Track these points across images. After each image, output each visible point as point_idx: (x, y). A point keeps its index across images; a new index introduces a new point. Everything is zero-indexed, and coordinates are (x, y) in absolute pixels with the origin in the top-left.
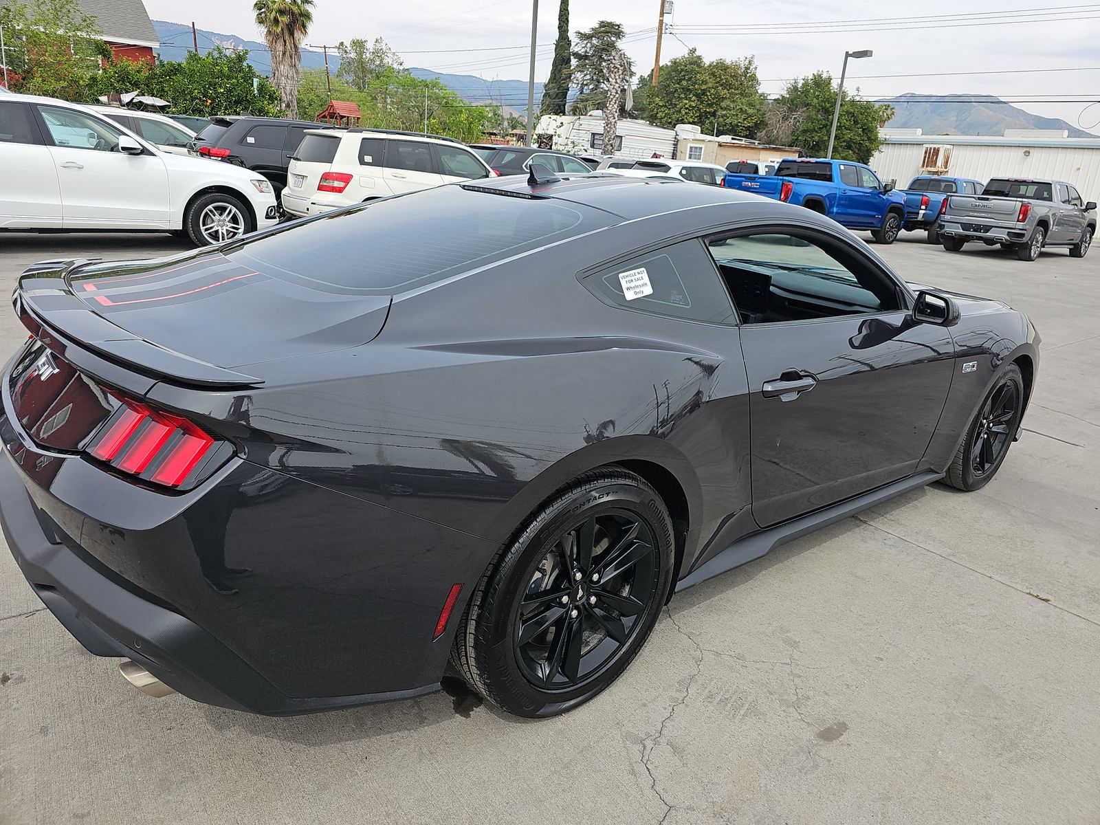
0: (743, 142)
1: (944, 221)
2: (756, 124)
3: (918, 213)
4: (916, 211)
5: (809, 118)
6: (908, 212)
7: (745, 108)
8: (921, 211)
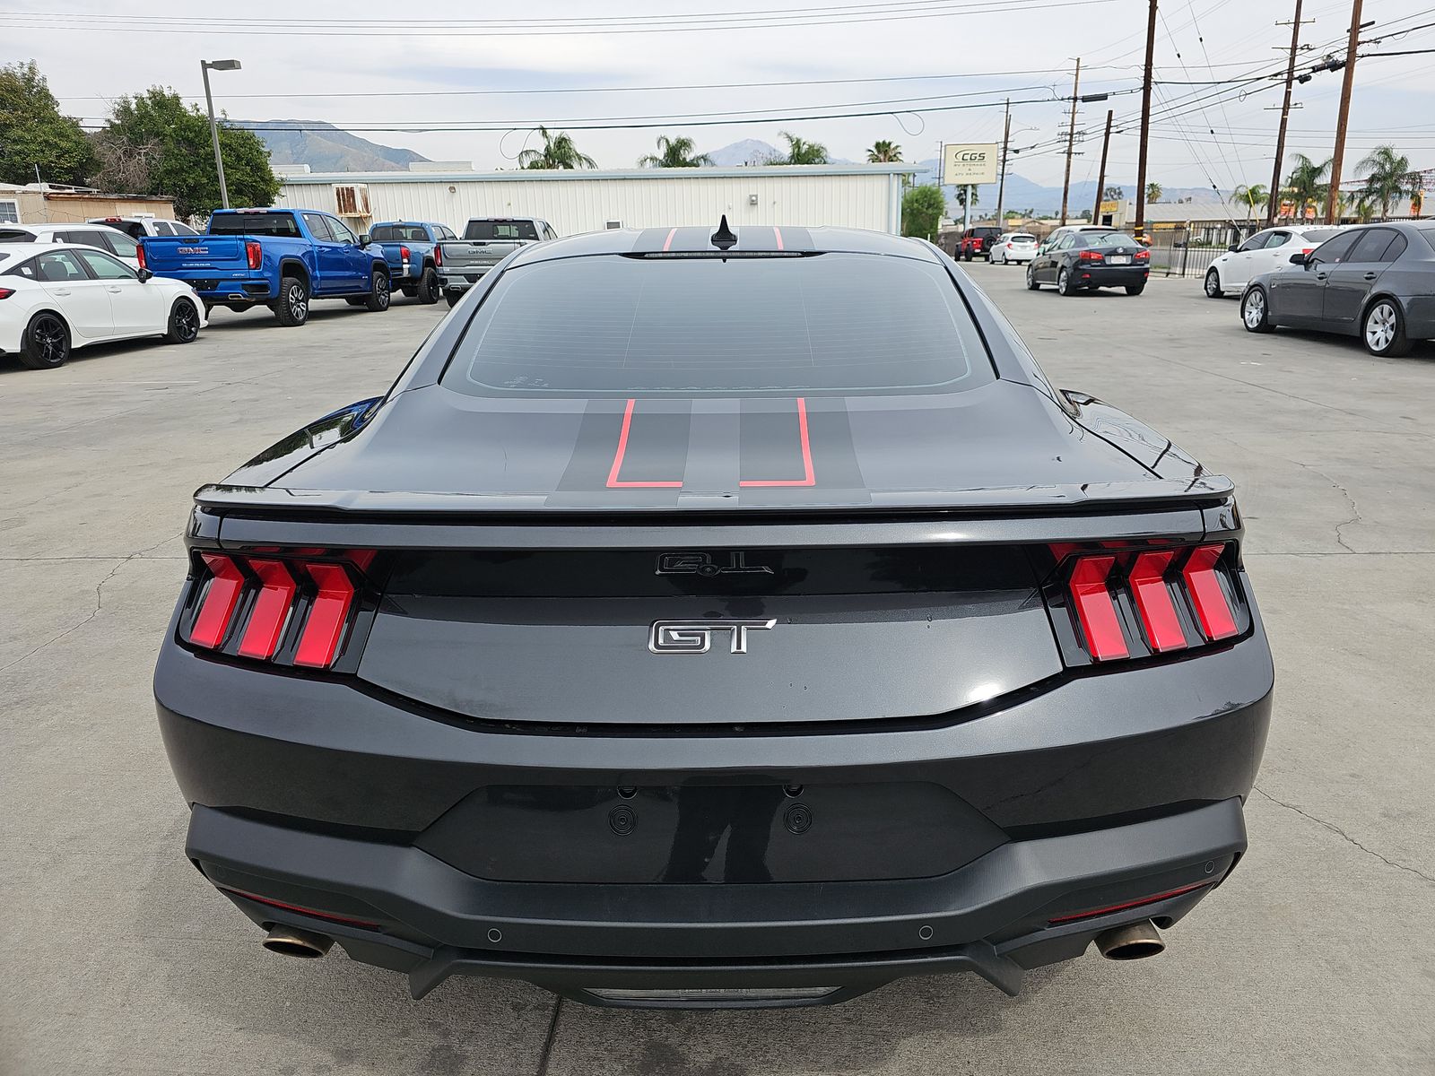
0: (73, 191)
1: (444, 274)
2: (81, 165)
3: (402, 269)
4: (399, 266)
5: (168, 154)
6: (392, 269)
7: (52, 139)
8: (404, 266)
